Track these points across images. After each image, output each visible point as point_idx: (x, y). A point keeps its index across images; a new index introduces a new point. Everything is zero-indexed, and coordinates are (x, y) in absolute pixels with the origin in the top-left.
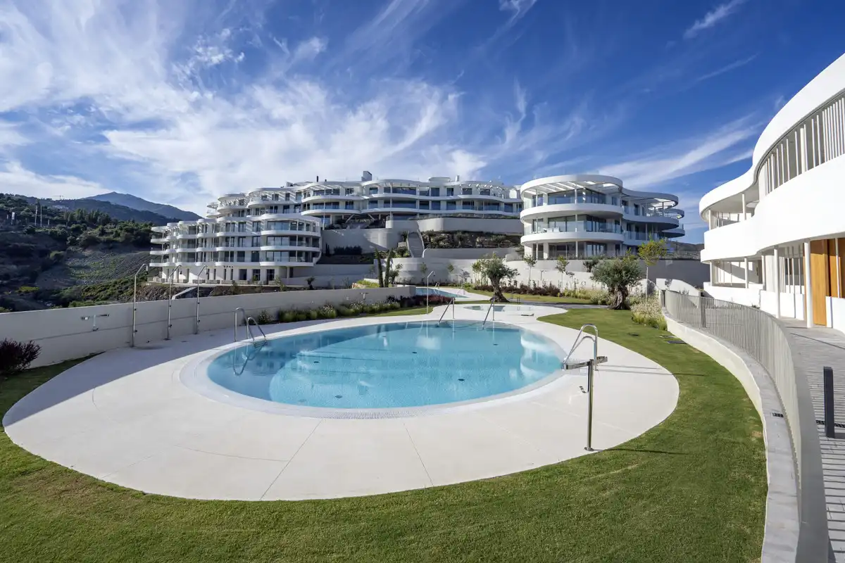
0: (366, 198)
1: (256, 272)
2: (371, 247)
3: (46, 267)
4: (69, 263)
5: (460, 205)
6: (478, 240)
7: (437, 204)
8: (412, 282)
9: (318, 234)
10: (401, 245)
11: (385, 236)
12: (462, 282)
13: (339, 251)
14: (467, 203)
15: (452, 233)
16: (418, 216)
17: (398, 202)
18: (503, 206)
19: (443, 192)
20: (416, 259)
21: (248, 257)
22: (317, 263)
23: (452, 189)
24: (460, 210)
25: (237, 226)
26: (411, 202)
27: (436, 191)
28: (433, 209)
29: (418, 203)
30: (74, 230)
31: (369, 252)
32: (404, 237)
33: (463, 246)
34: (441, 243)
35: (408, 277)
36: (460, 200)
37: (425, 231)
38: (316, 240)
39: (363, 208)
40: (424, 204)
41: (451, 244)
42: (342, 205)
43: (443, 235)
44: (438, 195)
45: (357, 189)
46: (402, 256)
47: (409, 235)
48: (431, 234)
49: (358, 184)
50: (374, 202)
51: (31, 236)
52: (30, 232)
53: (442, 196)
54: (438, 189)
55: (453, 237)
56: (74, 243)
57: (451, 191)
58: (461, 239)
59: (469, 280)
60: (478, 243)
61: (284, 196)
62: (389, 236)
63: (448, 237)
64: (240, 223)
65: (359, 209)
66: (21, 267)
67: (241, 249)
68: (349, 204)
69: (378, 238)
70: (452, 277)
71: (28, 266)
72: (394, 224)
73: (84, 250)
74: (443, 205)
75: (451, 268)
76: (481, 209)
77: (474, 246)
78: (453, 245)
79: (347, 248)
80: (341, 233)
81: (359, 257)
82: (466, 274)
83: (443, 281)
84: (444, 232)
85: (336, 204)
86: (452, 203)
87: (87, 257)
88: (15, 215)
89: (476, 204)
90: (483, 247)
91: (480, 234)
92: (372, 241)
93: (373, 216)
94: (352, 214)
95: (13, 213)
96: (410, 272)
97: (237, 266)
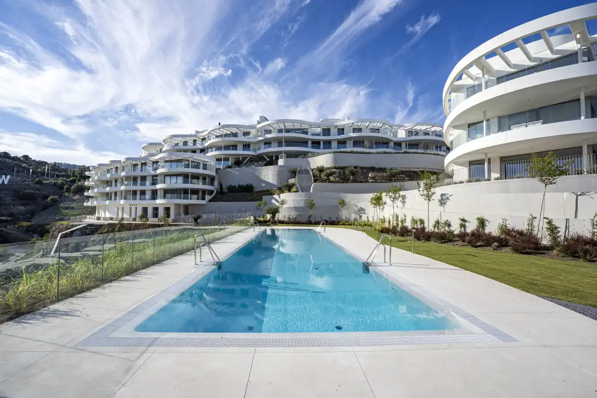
0: (261, 138)
1: (156, 209)
2: (263, 185)
3: (45, 208)
4: (62, 205)
5: (350, 144)
6: (370, 175)
7: (328, 144)
8: (298, 220)
9: (213, 173)
10: (292, 181)
11: (276, 173)
12: (355, 220)
13: (231, 189)
14: (358, 142)
15: (343, 168)
16: (310, 155)
17: (290, 142)
18: (392, 144)
19: (334, 131)
20: (303, 193)
21: (148, 196)
22: (210, 201)
23: (343, 129)
24: (350, 148)
25: (139, 166)
26: (304, 143)
27: (327, 132)
28: (324, 148)
29: (310, 143)
30: (71, 181)
31: (261, 189)
32: (294, 173)
33: (355, 181)
34: (332, 178)
35: (293, 214)
36: (350, 138)
37: (315, 167)
38: (212, 179)
39: (258, 150)
40: (316, 144)
41: (342, 179)
42: (240, 147)
43: (335, 170)
44: (329, 135)
45: (253, 132)
46: (290, 191)
47: (299, 172)
48: (321, 170)
49: (253, 127)
50: (268, 143)
51: (38, 186)
52: (38, 183)
53: (333, 135)
54: (329, 130)
55: (344, 173)
56: (68, 190)
57: (341, 131)
58: (353, 173)
59: (364, 218)
60: (371, 178)
61: (192, 142)
62: (280, 174)
63: (339, 172)
64: (142, 164)
65: (255, 151)
66: (27, 207)
67: (143, 188)
68: (247, 146)
69: (269, 175)
70: (344, 214)
71: (33, 207)
72: (285, 162)
73: (74, 195)
74: (335, 144)
75: (343, 203)
76: (371, 147)
77: (367, 181)
78: (344, 179)
79: (239, 186)
80: (236, 171)
81: (249, 195)
82: (362, 210)
83: (334, 219)
84: (335, 168)
85: (235, 147)
86: (342, 143)
87: (75, 200)
88: (33, 171)
89: (366, 143)
90: (376, 182)
91: (373, 169)
92: (263, 178)
93: (268, 157)
94: (249, 155)
95: (31, 170)
96: (296, 208)
97: (140, 204)
